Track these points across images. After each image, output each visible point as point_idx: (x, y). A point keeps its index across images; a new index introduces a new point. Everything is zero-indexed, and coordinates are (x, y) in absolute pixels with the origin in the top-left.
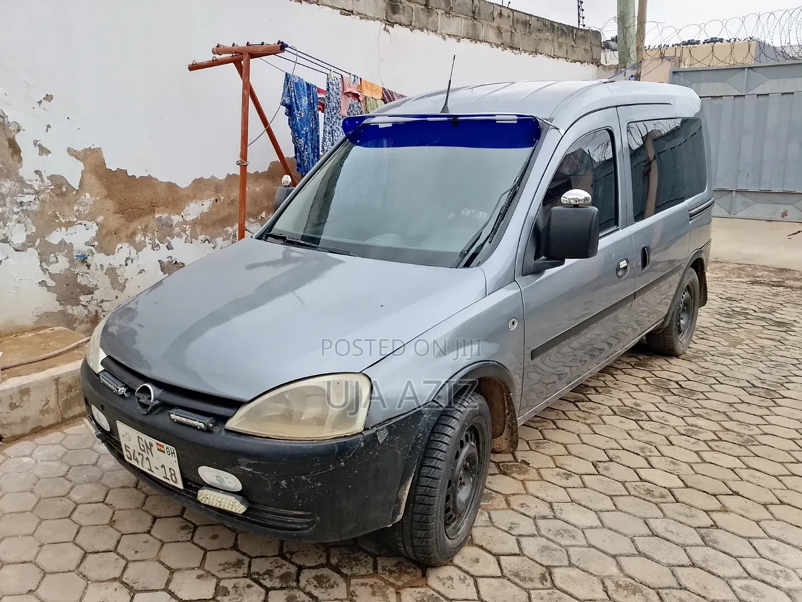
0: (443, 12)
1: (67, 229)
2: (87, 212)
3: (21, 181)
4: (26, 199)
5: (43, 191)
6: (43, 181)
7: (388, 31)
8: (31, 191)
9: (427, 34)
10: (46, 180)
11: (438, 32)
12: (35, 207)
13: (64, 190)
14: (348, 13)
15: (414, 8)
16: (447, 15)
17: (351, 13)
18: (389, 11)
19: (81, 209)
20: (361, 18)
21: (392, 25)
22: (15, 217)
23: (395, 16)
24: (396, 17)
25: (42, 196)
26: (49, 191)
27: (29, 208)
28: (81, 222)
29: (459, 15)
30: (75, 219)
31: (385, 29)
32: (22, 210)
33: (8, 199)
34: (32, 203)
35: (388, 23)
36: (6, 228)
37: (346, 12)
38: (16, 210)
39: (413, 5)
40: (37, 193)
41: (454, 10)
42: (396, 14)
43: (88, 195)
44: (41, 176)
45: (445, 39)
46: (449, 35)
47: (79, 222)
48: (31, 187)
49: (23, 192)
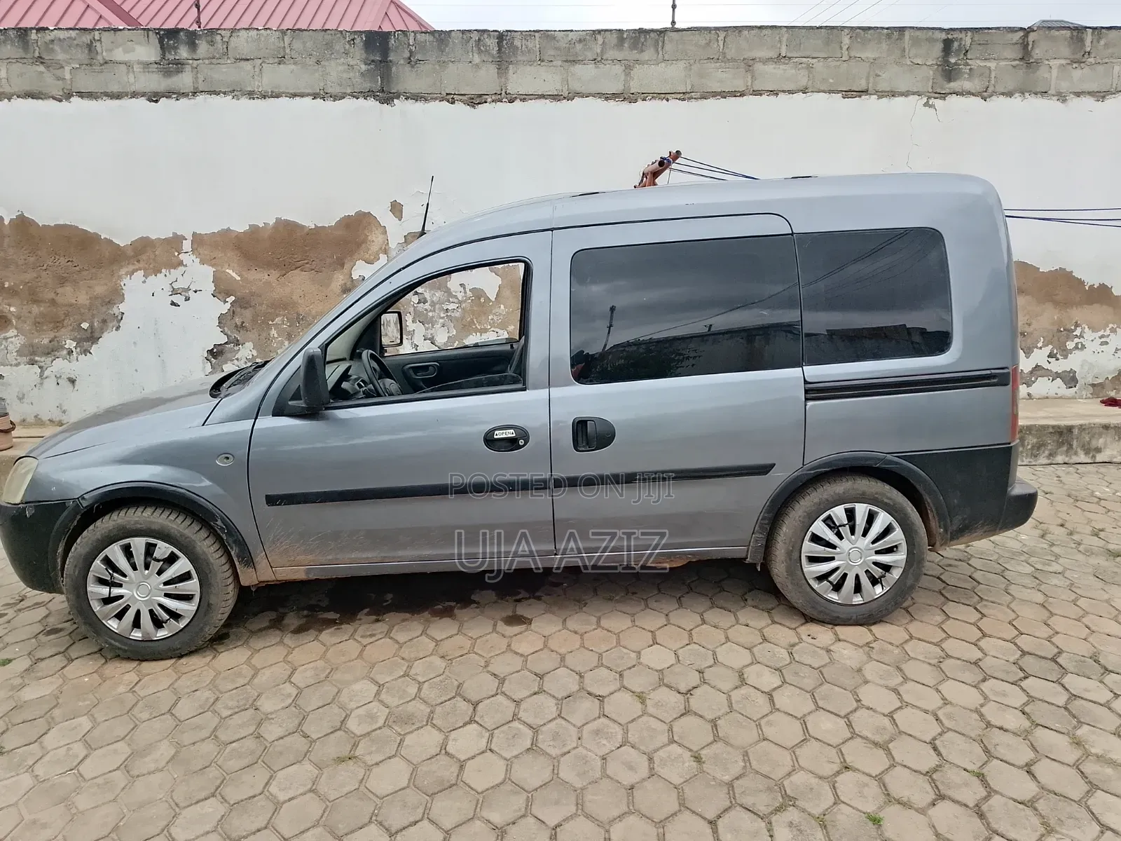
0: (1064, 62)
1: (481, 335)
2: (500, 321)
3: (448, 291)
4: (451, 306)
5: (465, 301)
6: (465, 293)
7: (932, 106)
8: (456, 300)
9: (1019, 99)
10: (468, 292)
11: (1049, 92)
12: (457, 314)
13: (482, 300)
14: (858, 94)
15: (993, 68)
16: (1075, 65)
17: (865, 92)
18: (940, 80)
19: (495, 318)
20: (880, 97)
21: (943, 96)
22: (441, 321)
23: (952, 85)
24: (954, 85)
25: (464, 305)
26: (470, 301)
27: (453, 315)
28: (494, 329)
29: (1107, 60)
30: (489, 327)
31: (926, 105)
32: (447, 316)
33: (437, 306)
34: (455, 311)
35: (937, 95)
36: (434, 329)
37: (855, 93)
38: (442, 315)
39: (992, 65)
40: (460, 302)
41: (1092, 55)
42: (955, 80)
43: (502, 306)
44: (464, 288)
45: (1064, 101)
46: (1078, 94)
47: (492, 329)
48: (456, 297)
49: (449, 301)
